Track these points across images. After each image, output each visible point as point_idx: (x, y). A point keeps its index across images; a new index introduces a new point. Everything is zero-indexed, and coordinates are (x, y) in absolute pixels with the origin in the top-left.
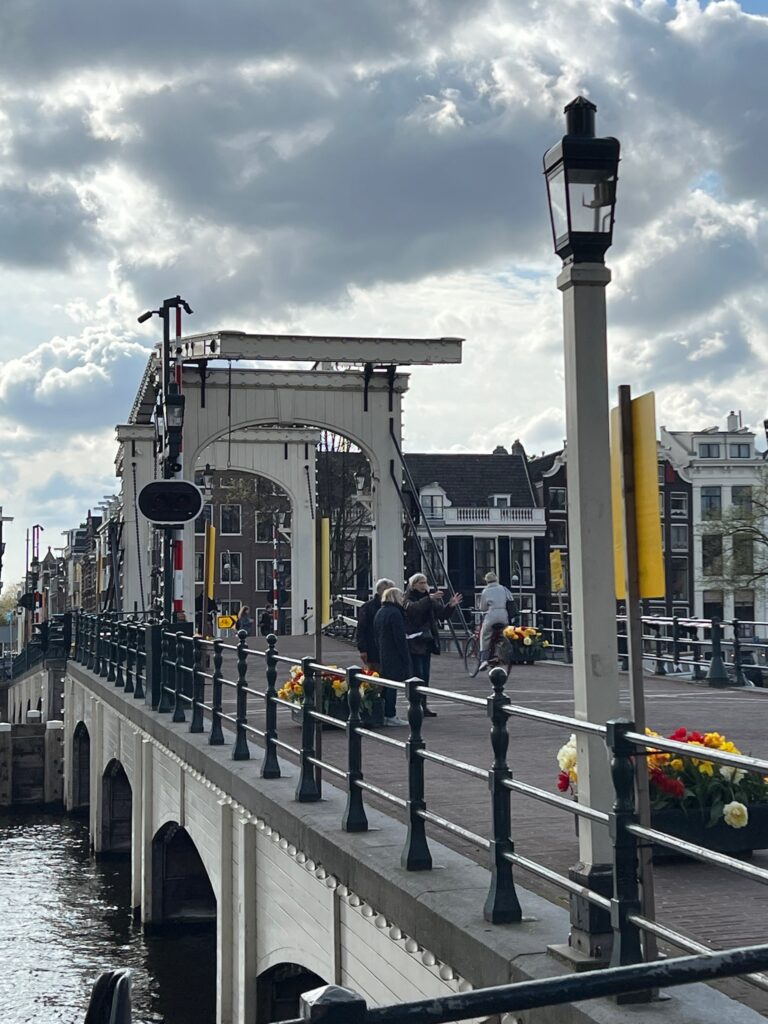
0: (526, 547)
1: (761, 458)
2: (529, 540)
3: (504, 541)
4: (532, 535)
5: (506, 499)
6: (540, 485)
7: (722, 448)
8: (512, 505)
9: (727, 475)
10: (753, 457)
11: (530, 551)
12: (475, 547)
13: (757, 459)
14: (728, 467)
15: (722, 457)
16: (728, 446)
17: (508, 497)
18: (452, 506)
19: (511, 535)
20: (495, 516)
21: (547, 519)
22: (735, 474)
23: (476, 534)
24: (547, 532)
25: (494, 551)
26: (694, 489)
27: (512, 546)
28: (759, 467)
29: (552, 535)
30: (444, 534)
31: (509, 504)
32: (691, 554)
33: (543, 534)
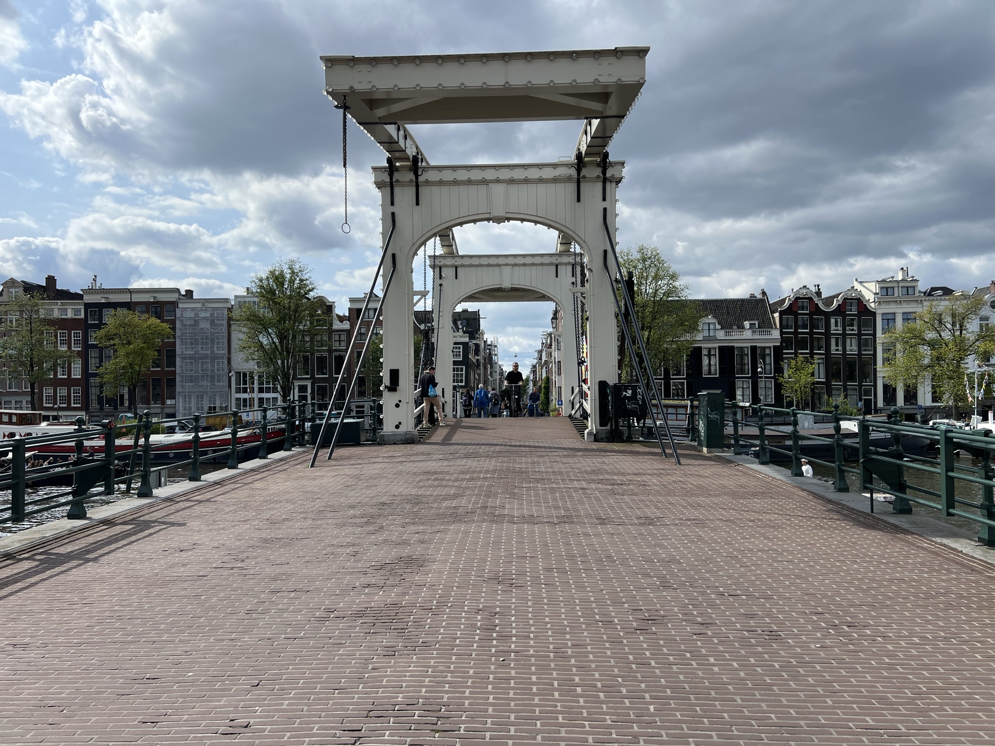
0: (767, 352)
1: (922, 295)
2: (770, 348)
3: (754, 349)
4: (771, 345)
5: (755, 324)
6: (776, 315)
7: (896, 290)
8: (759, 327)
9: (899, 306)
10: (917, 294)
11: (770, 354)
12: (736, 353)
13: (920, 296)
14: (900, 301)
15: (896, 295)
16: (900, 288)
17: (757, 322)
18: (722, 328)
19: (758, 345)
20: (748, 334)
21: (781, 335)
22: (904, 305)
23: (736, 345)
24: (781, 343)
25: (748, 355)
26: (877, 315)
27: (758, 352)
28: (921, 300)
29: (784, 344)
30: (717, 345)
31: (757, 327)
32: (875, 355)
33: (779, 344)
